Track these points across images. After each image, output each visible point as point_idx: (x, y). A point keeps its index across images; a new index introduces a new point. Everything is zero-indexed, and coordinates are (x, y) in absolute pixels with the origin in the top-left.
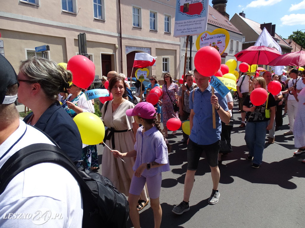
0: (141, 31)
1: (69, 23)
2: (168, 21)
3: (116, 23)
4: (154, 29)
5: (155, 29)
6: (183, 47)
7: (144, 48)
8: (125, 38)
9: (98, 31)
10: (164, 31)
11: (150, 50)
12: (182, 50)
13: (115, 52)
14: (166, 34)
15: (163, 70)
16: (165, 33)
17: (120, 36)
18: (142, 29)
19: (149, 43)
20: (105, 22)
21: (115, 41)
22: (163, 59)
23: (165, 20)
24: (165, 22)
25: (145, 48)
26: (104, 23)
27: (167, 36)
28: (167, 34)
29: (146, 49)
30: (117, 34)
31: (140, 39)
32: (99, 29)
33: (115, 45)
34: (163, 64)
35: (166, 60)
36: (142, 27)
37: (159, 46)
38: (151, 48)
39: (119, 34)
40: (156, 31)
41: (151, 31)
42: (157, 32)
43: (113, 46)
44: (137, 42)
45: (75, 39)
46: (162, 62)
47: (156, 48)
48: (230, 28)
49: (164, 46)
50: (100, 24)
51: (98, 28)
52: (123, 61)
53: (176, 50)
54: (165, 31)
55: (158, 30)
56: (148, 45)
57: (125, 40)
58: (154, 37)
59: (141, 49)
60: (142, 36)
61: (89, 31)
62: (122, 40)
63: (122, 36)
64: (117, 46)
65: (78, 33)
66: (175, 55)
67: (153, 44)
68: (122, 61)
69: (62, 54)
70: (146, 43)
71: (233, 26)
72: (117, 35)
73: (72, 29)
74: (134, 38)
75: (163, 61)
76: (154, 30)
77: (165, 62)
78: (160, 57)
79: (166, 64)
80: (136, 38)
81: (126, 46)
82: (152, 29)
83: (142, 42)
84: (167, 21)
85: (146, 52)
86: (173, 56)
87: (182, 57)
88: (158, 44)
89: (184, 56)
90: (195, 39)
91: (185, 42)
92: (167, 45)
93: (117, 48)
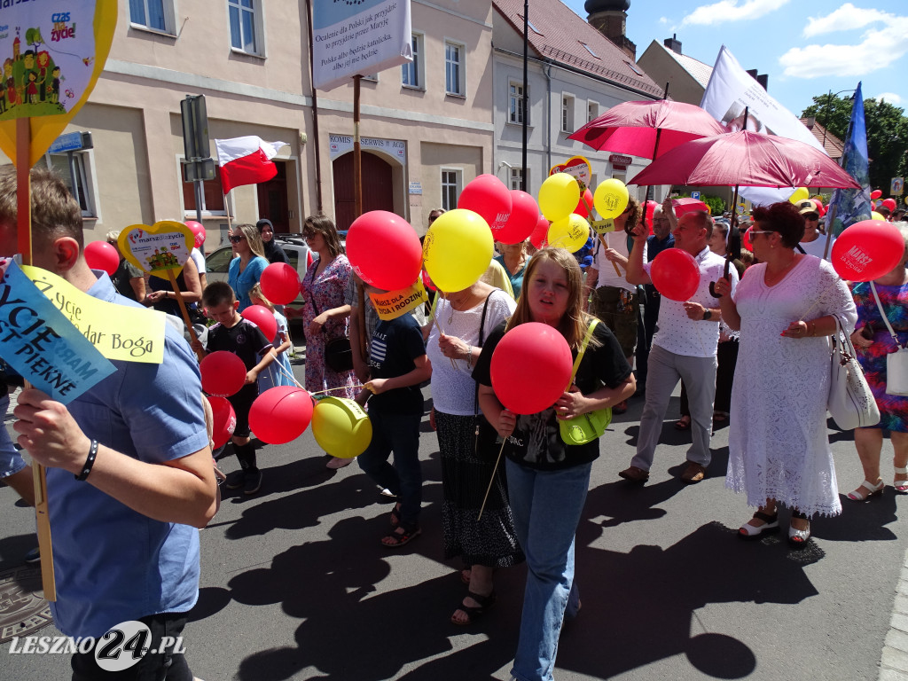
0: (374, 88)
1: (154, 63)
2: (457, 60)
3: (299, 64)
4: (414, 84)
5: (416, 84)
6: (501, 139)
7: (384, 142)
8: (327, 111)
9: (246, 89)
10: (445, 89)
11: (403, 149)
12: (499, 147)
13: (297, 152)
14: (452, 99)
16: (447, 96)
17: (311, 104)
18: (379, 84)
19: (401, 128)
20: (266, 61)
21: (298, 120)
22: (444, 174)
23: (448, 57)
24: (448, 64)
25: (388, 140)
26: (263, 65)
27: (453, 105)
28: (455, 100)
29: (391, 143)
30: (304, 98)
31: (373, 113)
32: (246, 81)
33: (297, 131)
34: (444, 188)
35: (452, 177)
36: (379, 79)
37: (432, 136)
39: (310, 100)
40: (422, 91)
41: (405, 91)
42: (424, 92)
43: (291, 135)
44: (365, 123)
45: (171, 114)
46: (442, 184)
47: (422, 142)
48: (637, 83)
49: (446, 136)
50: (250, 67)
51: (242, 79)
52: (321, 180)
53: (481, 148)
54: (449, 89)
55: (426, 89)
56: (399, 132)
57: (329, 116)
58: (414, 110)
59: (375, 144)
60: (379, 105)
61: (217, 88)
62: (319, 117)
63: (318, 105)
64: (303, 134)
65: (182, 96)
66: (479, 163)
67: (411, 128)
68: (319, 182)
69: (132, 160)
70: (392, 126)
71: (647, 79)
72: (303, 101)
73: (162, 81)
75: (444, 181)
76: (414, 87)
77: (448, 184)
78: (435, 167)
79: (453, 189)
81: (332, 136)
82: (409, 85)
83: (380, 123)
84: (452, 62)
85: (391, 152)
86: (474, 166)
87: (499, 168)
88: (427, 130)
89: (504, 164)
90: (535, 114)
91: (507, 125)
92: (456, 132)
93: (305, 142)
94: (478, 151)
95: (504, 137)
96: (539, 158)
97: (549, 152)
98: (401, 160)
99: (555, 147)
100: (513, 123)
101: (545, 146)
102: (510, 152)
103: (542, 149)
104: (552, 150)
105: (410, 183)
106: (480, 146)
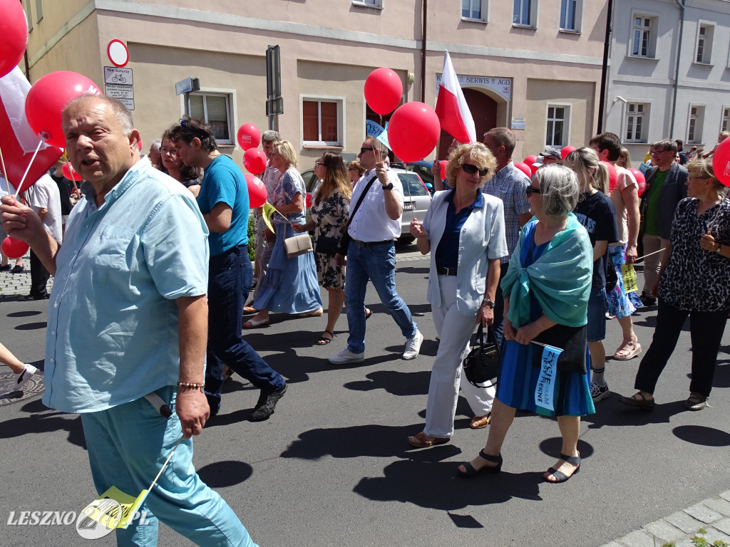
0: (484, 30)
1: (287, 19)
3: (413, 11)
4: (526, 23)
5: (528, 23)
6: (619, 73)
7: (490, 80)
8: (435, 53)
9: (363, 37)
10: (558, 26)
11: (509, 86)
12: (615, 82)
13: (405, 90)
14: (565, 36)
15: (549, 143)
16: (561, 32)
17: (421, 47)
18: (488, 25)
19: (507, 65)
20: (383, 11)
21: (407, 62)
22: (551, 110)
25: (494, 78)
26: (379, 14)
27: (566, 42)
28: (569, 36)
29: (497, 81)
30: (415, 42)
31: (481, 54)
32: (363, 30)
33: (406, 72)
34: (550, 124)
35: (560, 112)
36: (489, 21)
37: (540, 72)
38: (512, 78)
39: (420, 43)
40: (533, 30)
41: (516, 30)
42: (535, 30)
43: (401, 76)
44: (472, 62)
45: (298, 60)
46: (547, 119)
47: (529, 79)
49: (555, 72)
50: (368, 17)
51: (360, 28)
53: (594, 83)
54: (562, 26)
55: (538, 27)
56: (505, 69)
57: (437, 57)
58: (524, 48)
59: (481, 81)
60: (487, 46)
62: (427, 58)
63: (427, 48)
64: (411, 74)
66: (590, 99)
67: (519, 66)
70: (498, 64)
72: (414, 45)
74: (464, 51)
75: (550, 115)
76: (525, 25)
77: (554, 120)
78: (541, 102)
79: (559, 125)
80: (468, 52)
82: (520, 25)
83: (486, 61)
85: (496, 89)
86: (584, 101)
87: (614, 103)
88: (535, 67)
89: (619, 99)
90: (663, 46)
91: (627, 58)
92: (568, 68)
93: (411, 82)
94: (591, 86)
95: (621, 72)
96: (664, 91)
97: (675, 86)
98: (506, 97)
99: (683, 79)
100: (636, 56)
101: (671, 79)
102: (627, 87)
103: (668, 82)
104: (679, 83)
105: (513, 119)
106: (593, 81)
